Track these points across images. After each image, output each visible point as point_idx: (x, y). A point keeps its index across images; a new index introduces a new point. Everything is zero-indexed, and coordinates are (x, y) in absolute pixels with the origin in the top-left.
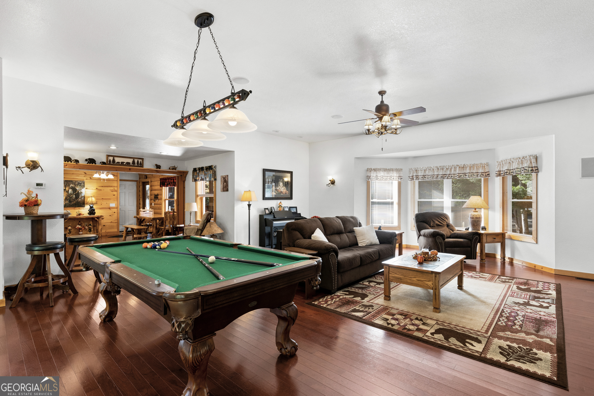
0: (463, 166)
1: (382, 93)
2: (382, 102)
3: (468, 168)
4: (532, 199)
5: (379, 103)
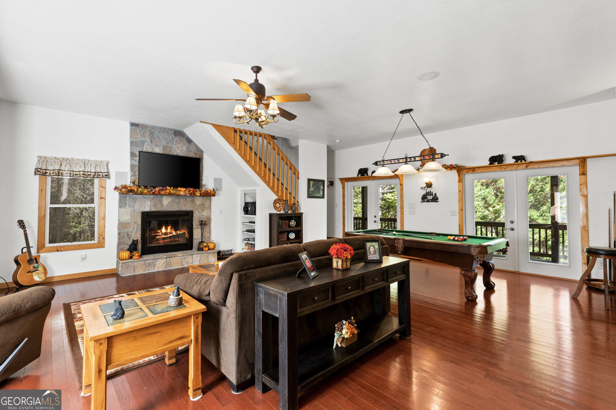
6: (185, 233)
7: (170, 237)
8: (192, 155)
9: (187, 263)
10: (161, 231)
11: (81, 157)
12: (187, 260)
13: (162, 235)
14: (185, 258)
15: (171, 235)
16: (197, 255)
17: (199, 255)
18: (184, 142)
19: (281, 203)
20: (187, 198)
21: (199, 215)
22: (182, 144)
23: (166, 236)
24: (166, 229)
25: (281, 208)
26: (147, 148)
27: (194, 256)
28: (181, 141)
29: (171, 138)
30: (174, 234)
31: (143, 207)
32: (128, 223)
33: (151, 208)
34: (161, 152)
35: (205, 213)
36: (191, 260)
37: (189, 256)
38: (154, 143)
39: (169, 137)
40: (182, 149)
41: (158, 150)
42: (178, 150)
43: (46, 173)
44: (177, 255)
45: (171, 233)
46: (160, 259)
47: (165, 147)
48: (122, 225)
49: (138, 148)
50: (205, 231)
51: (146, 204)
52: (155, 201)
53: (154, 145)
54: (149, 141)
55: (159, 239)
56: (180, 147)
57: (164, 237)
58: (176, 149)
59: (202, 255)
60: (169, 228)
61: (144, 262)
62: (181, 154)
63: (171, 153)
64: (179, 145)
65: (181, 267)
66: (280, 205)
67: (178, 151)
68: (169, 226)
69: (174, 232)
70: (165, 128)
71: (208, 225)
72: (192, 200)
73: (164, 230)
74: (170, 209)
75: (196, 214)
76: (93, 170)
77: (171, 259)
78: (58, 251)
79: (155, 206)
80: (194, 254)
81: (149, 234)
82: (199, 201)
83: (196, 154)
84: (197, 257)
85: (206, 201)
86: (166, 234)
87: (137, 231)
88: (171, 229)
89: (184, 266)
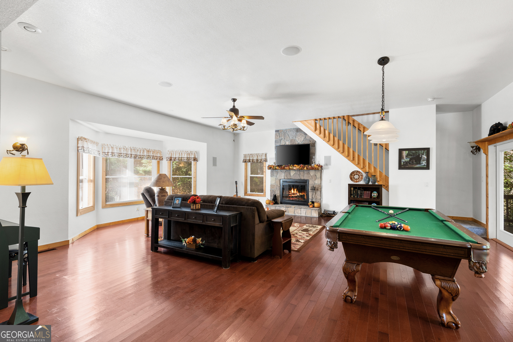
0: (148, 150)
1: (234, 100)
2: (234, 106)
3: (152, 153)
4: (191, 176)
5: (232, 107)
6: (304, 195)
7: (296, 197)
8: (306, 142)
9: (298, 213)
10: (291, 192)
11: (256, 153)
12: (297, 211)
13: (292, 194)
14: (296, 210)
15: (297, 195)
16: (304, 209)
17: (305, 209)
18: (302, 134)
19: (360, 175)
20: (305, 171)
21: (312, 182)
22: (301, 136)
23: (294, 196)
24: (294, 191)
25: (360, 179)
26: (283, 143)
27: (302, 209)
28: (301, 135)
29: (295, 134)
30: (299, 195)
31: (281, 177)
32: (274, 185)
33: (285, 177)
34: (290, 144)
35: (317, 182)
36: (300, 212)
37: (298, 209)
38: (286, 139)
39: (294, 134)
40: (301, 139)
41: (288, 143)
42: (299, 140)
43: (246, 161)
44: (291, 207)
45: (296, 194)
46: (283, 207)
47: (291, 141)
48: (272, 186)
49: (278, 144)
50: (317, 194)
51: (282, 175)
52: (287, 173)
53: (285, 141)
54: (283, 139)
55: (290, 197)
56: (300, 139)
57: (293, 196)
58: (298, 140)
59: (307, 210)
60: (295, 190)
61: (275, 207)
62: (301, 143)
63: (294, 144)
64: (299, 137)
65: (294, 215)
66: (359, 176)
67: (299, 142)
68: (295, 189)
69: (298, 194)
70: (291, 129)
71: (319, 190)
72: (308, 173)
73: (292, 191)
74: (294, 178)
75: (310, 182)
76: (260, 159)
77: (288, 208)
78: (250, 196)
79: (286, 176)
80: (301, 208)
81: (285, 193)
82: (312, 173)
83: (310, 141)
84: (304, 210)
85: (317, 173)
86: (294, 194)
87: (278, 190)
88: (297, 190)
89: (296, 215)
